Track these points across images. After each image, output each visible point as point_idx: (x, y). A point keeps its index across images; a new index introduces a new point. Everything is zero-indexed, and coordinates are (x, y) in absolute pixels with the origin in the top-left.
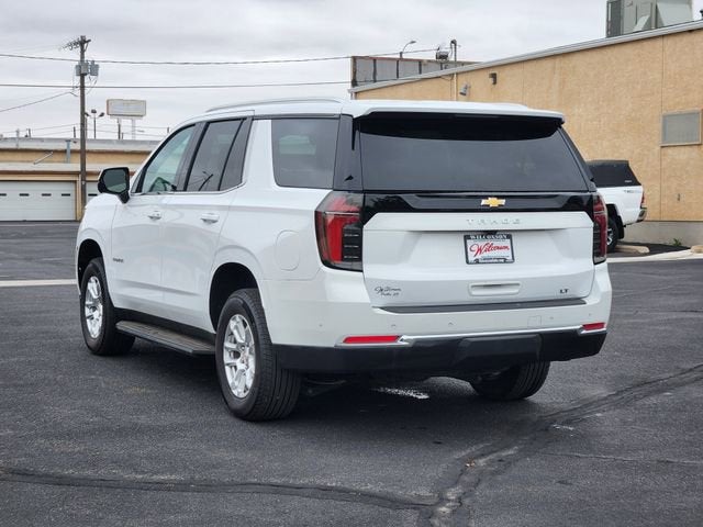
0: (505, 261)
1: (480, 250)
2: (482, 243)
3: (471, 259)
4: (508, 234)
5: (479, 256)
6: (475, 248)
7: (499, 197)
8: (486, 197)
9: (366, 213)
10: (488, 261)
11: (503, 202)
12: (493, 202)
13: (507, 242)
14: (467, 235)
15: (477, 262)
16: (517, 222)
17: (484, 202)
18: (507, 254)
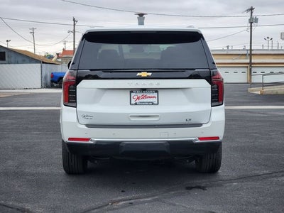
0: (153, 104)
1: (138, 98)
2: (140, 95)
3: (133, 102)
4: (156, 91)
5: (137, 101)
6: (136, 97)
7: (148, 72)
8: (140, 72)
9: (79, 80)
10: (142, 104)
11: (150, 74)
12: (144, 74)
13: (155, 95)
14: (132, 91)
15: (136, 104)
16: (158, 84)
17: (138, 74)
18: (155, 100)
